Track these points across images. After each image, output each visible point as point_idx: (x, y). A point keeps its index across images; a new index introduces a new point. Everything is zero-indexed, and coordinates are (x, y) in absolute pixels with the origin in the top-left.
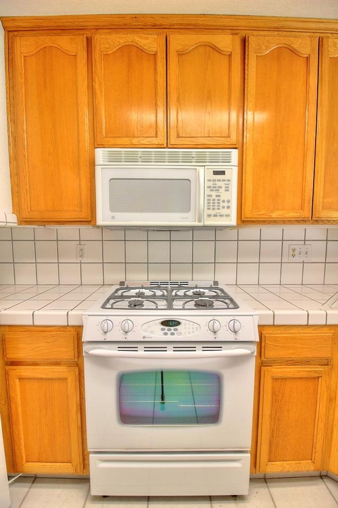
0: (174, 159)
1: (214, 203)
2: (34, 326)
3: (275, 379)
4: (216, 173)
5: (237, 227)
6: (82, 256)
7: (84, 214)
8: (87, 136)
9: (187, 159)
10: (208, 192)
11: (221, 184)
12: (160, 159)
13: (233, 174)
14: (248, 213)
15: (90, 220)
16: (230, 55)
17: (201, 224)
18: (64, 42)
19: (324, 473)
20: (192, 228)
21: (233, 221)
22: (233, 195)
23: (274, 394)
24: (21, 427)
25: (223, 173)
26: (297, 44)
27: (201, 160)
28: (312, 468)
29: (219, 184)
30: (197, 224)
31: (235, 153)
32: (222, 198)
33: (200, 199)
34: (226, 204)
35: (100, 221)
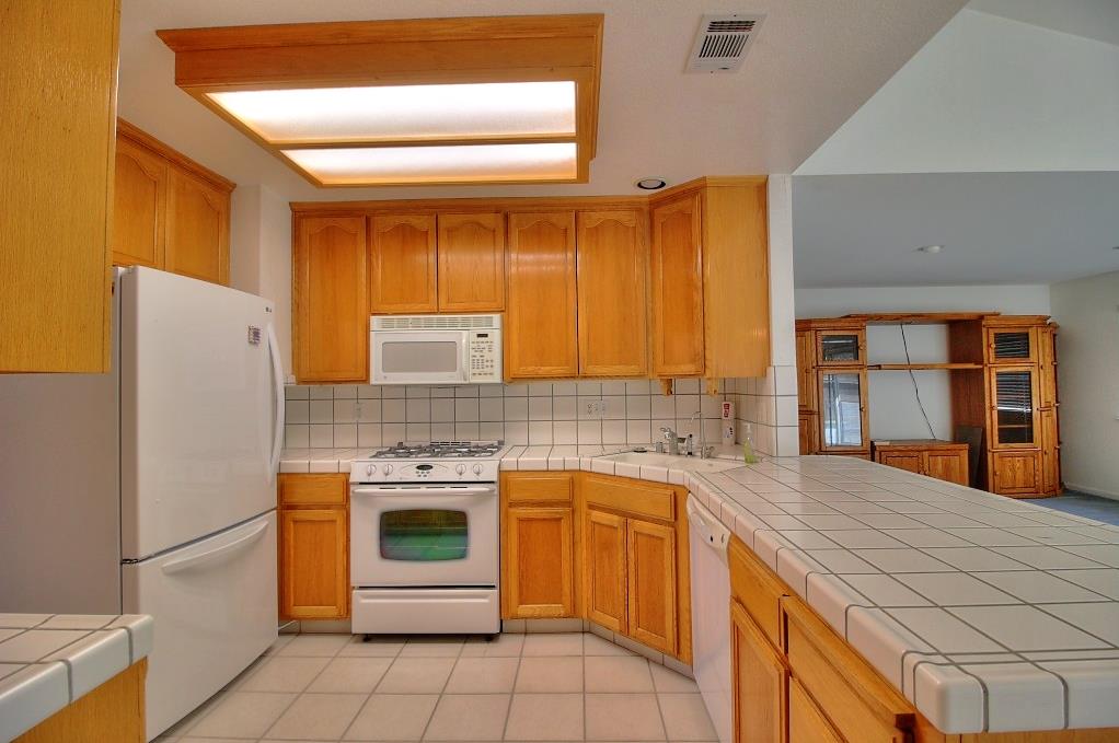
0: (441, 325)
1: (478, 363)
2: (309, 473)
3: (521, 520)
4: (479, 336)
5: (502, 385)
6: (359, 416)
7: (361, 374)
8: (363, 303)
9: (453, 324)
10: (472, 352)
11: (485, 345)
12: (429, 326)
13: (495, 336)
14: (517, 370)
15: (366, 380)
16: (494, 231)
17: (467, 382)
18: (344, 223)
19: (586, 628)
20: (455, 386)
21: (497, 379)
22: (496, 355)
23: (520, 535)
24: (292, 569)
25: (486, 335)
26: (554, 218)
27: (466, 326)
28: (562, 612)
29: (482, 345)
30: (463, 382)
31: (496, 318)
32: (485, 358)
33: (463, 360)
34: (489, 364)
35: (373, 381)
